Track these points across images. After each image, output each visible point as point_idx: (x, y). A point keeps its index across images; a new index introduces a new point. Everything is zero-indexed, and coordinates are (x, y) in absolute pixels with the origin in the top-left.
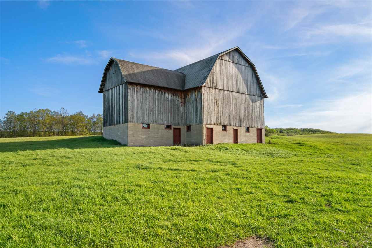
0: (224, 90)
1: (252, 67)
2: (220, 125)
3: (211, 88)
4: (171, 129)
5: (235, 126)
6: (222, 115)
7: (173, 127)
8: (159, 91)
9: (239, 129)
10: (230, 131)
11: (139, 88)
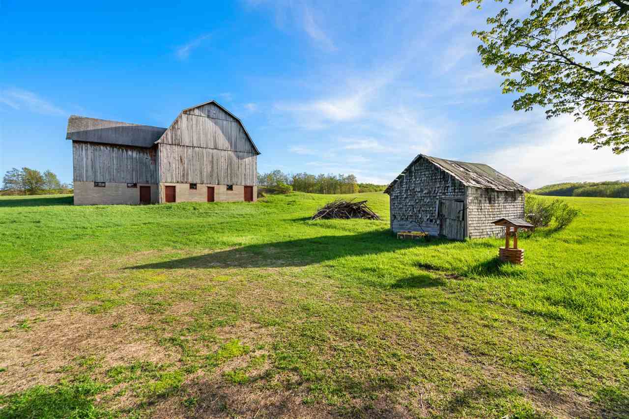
0: (193, 147)
1: (238, 121)
2: (186, 183)
3: (173, 145)
4: (137, 187)
5: (210, 184)
6: (189, 172)
7: (138, 185)
8: (119, 148)
9: (216, 187)
10: (203, 190)
11: (89, 146)
